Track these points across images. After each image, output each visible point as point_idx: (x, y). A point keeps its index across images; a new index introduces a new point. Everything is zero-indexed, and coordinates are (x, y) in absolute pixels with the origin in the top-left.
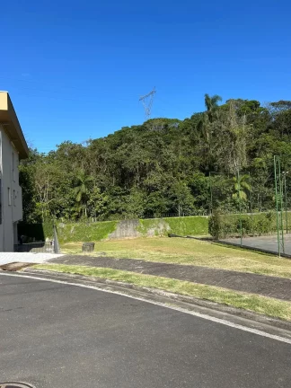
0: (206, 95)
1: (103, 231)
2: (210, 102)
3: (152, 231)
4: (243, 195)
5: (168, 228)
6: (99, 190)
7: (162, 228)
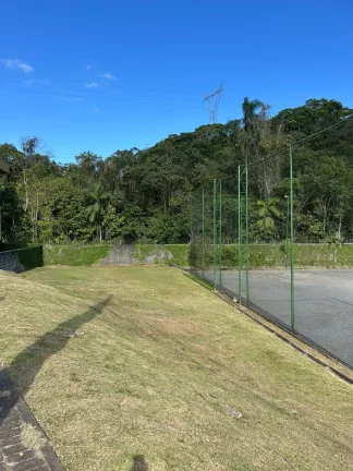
0: (246, 99)
1: (94, 255)
2: (248, 107)
3: (151, 258)
4: (269, 222)
5: (170, 256)
6: (114, 209)
7: (163, 256)
